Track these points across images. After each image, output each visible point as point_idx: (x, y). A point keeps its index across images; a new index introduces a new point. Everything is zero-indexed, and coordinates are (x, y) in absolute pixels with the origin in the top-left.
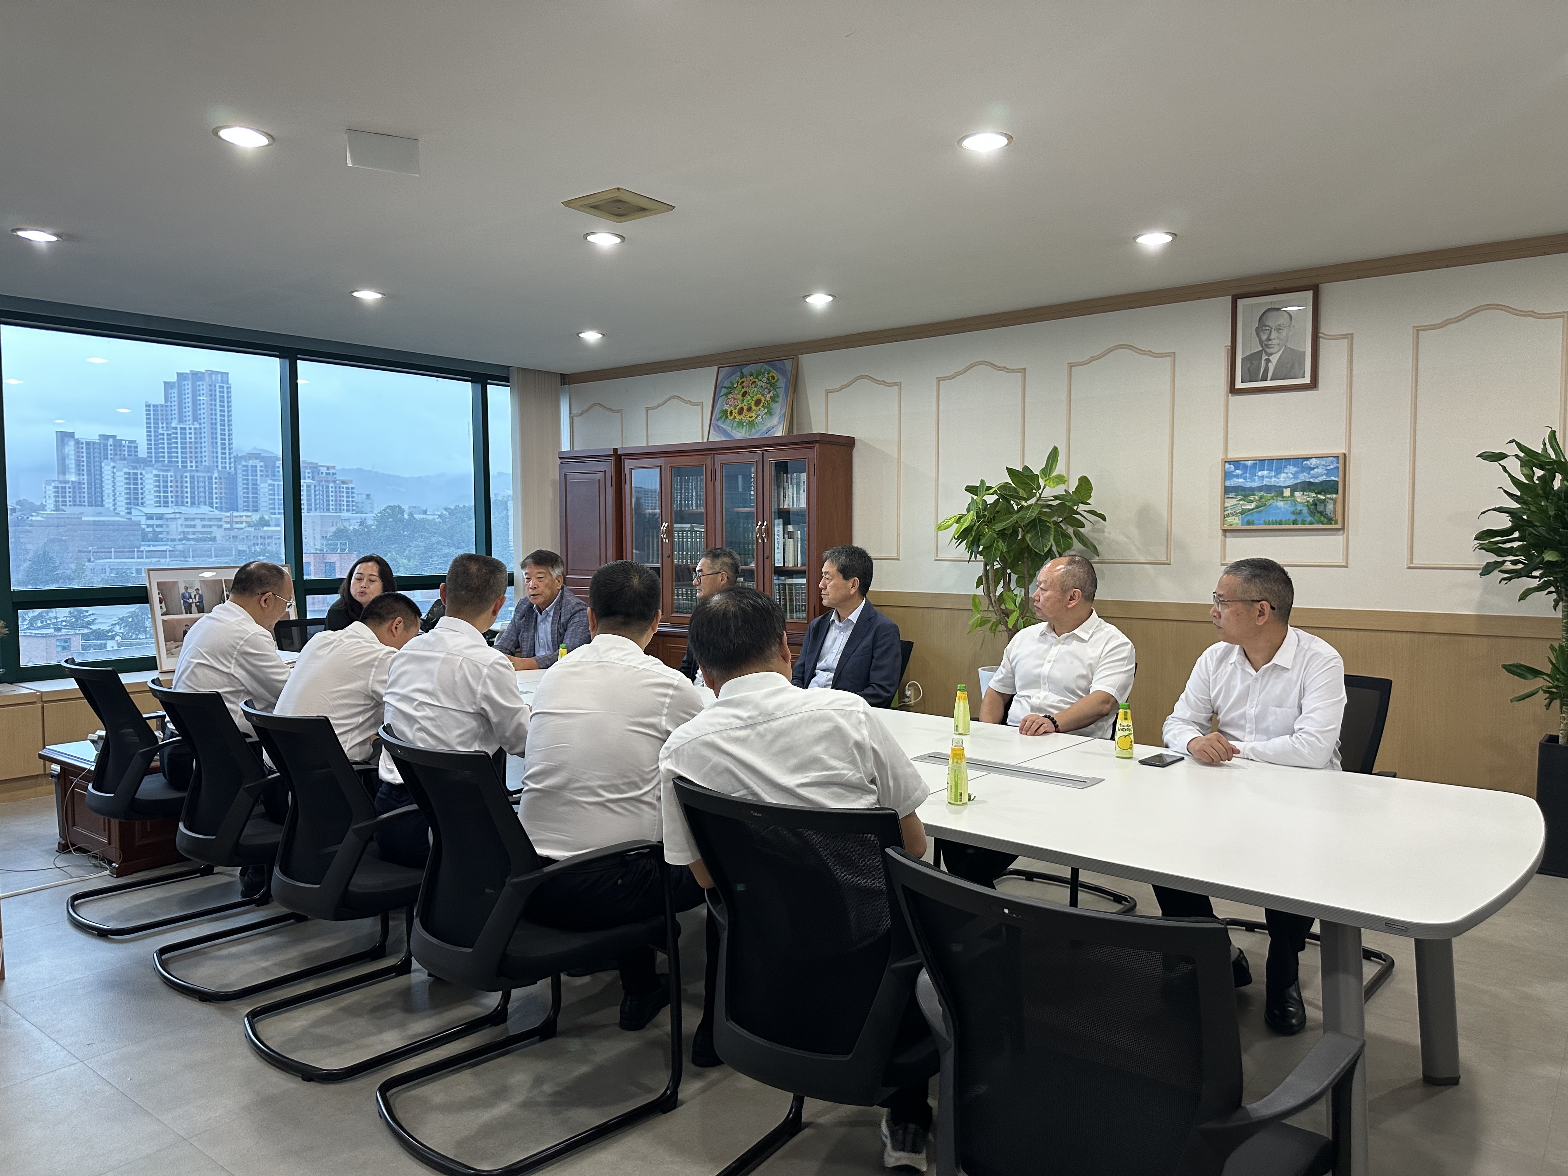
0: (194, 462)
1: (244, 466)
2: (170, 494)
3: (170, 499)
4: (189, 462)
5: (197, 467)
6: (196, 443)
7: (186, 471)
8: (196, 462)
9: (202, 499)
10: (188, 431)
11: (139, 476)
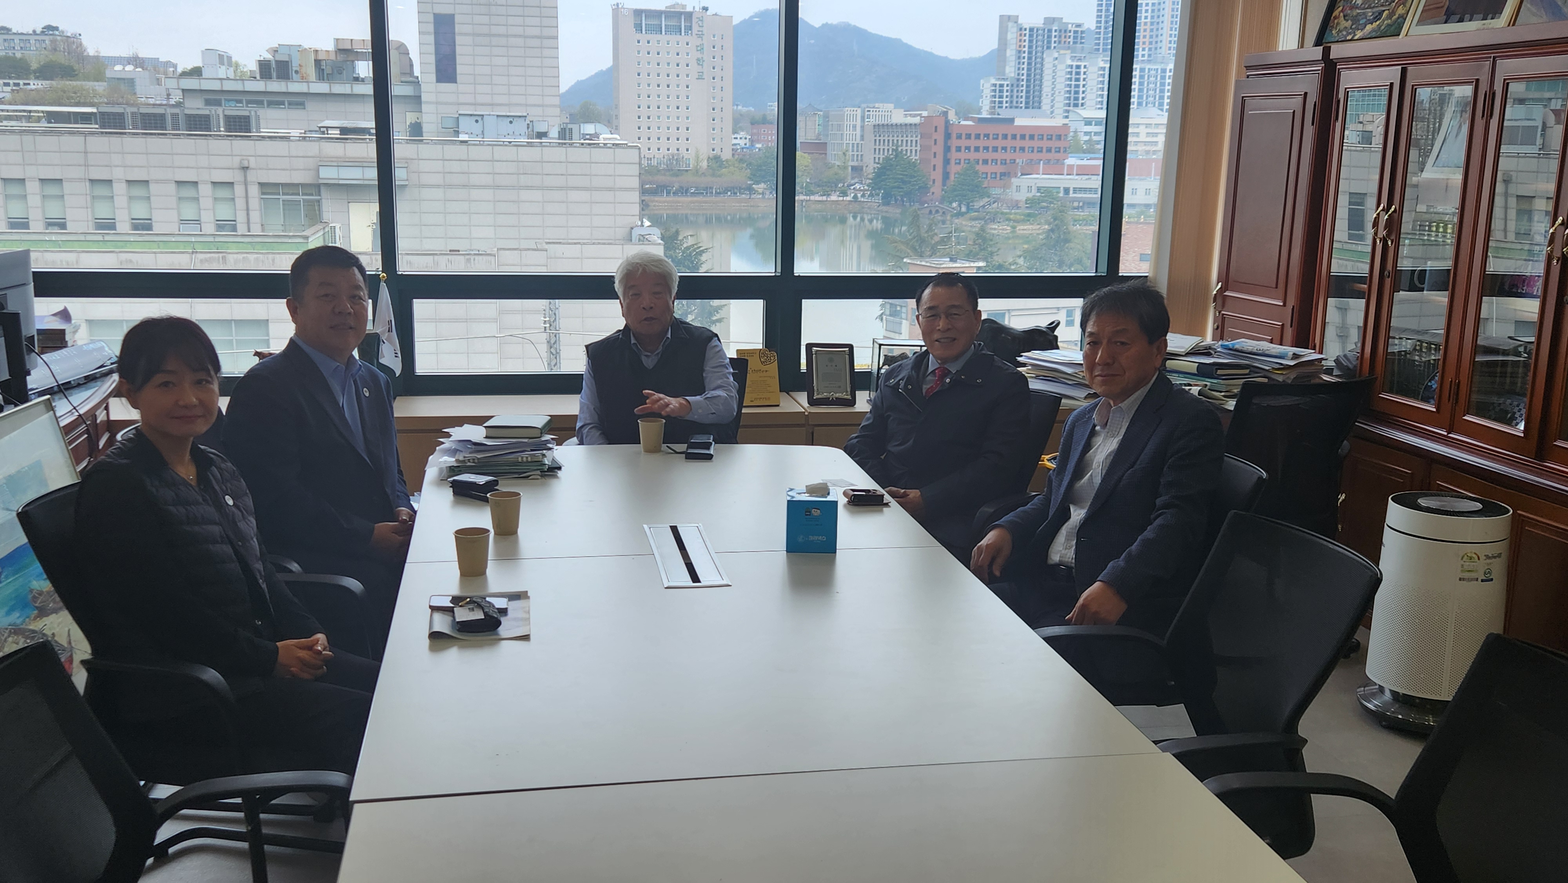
11: (1082, 70)
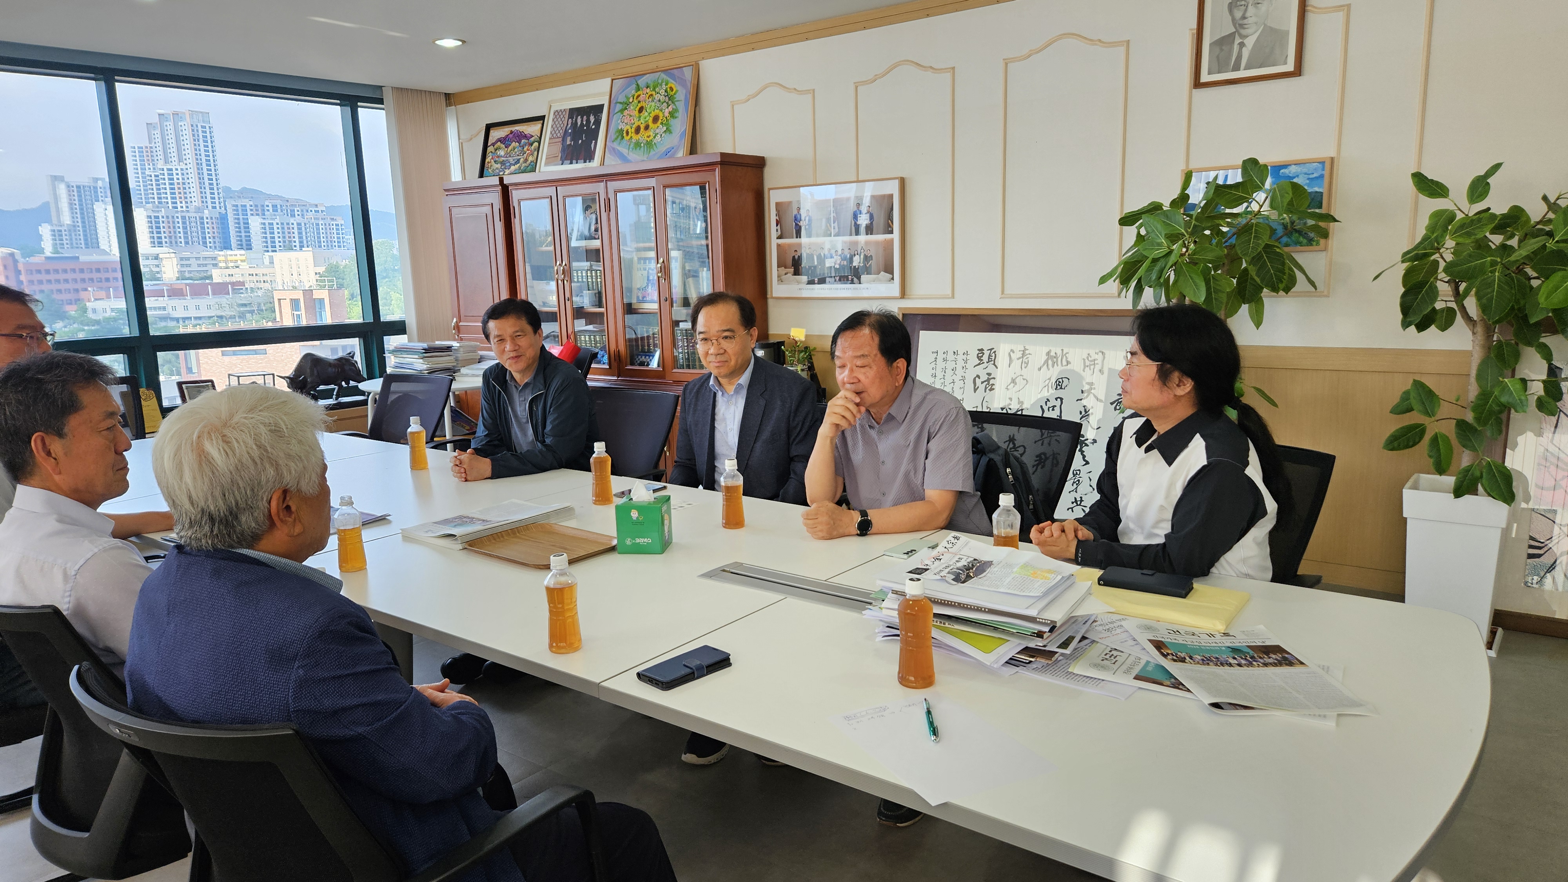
0: (184, 202)
1: (234, 206)
2: (163, 235)
3: (164, 240)
4: (178, 202)
5: (187, 207)
6: (184, 184)
7: (177, 212)
8: (186, 202)
9: (195, 239)
10: (174, 172)
